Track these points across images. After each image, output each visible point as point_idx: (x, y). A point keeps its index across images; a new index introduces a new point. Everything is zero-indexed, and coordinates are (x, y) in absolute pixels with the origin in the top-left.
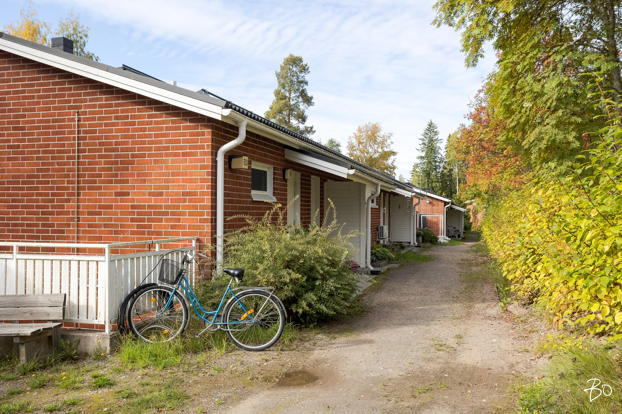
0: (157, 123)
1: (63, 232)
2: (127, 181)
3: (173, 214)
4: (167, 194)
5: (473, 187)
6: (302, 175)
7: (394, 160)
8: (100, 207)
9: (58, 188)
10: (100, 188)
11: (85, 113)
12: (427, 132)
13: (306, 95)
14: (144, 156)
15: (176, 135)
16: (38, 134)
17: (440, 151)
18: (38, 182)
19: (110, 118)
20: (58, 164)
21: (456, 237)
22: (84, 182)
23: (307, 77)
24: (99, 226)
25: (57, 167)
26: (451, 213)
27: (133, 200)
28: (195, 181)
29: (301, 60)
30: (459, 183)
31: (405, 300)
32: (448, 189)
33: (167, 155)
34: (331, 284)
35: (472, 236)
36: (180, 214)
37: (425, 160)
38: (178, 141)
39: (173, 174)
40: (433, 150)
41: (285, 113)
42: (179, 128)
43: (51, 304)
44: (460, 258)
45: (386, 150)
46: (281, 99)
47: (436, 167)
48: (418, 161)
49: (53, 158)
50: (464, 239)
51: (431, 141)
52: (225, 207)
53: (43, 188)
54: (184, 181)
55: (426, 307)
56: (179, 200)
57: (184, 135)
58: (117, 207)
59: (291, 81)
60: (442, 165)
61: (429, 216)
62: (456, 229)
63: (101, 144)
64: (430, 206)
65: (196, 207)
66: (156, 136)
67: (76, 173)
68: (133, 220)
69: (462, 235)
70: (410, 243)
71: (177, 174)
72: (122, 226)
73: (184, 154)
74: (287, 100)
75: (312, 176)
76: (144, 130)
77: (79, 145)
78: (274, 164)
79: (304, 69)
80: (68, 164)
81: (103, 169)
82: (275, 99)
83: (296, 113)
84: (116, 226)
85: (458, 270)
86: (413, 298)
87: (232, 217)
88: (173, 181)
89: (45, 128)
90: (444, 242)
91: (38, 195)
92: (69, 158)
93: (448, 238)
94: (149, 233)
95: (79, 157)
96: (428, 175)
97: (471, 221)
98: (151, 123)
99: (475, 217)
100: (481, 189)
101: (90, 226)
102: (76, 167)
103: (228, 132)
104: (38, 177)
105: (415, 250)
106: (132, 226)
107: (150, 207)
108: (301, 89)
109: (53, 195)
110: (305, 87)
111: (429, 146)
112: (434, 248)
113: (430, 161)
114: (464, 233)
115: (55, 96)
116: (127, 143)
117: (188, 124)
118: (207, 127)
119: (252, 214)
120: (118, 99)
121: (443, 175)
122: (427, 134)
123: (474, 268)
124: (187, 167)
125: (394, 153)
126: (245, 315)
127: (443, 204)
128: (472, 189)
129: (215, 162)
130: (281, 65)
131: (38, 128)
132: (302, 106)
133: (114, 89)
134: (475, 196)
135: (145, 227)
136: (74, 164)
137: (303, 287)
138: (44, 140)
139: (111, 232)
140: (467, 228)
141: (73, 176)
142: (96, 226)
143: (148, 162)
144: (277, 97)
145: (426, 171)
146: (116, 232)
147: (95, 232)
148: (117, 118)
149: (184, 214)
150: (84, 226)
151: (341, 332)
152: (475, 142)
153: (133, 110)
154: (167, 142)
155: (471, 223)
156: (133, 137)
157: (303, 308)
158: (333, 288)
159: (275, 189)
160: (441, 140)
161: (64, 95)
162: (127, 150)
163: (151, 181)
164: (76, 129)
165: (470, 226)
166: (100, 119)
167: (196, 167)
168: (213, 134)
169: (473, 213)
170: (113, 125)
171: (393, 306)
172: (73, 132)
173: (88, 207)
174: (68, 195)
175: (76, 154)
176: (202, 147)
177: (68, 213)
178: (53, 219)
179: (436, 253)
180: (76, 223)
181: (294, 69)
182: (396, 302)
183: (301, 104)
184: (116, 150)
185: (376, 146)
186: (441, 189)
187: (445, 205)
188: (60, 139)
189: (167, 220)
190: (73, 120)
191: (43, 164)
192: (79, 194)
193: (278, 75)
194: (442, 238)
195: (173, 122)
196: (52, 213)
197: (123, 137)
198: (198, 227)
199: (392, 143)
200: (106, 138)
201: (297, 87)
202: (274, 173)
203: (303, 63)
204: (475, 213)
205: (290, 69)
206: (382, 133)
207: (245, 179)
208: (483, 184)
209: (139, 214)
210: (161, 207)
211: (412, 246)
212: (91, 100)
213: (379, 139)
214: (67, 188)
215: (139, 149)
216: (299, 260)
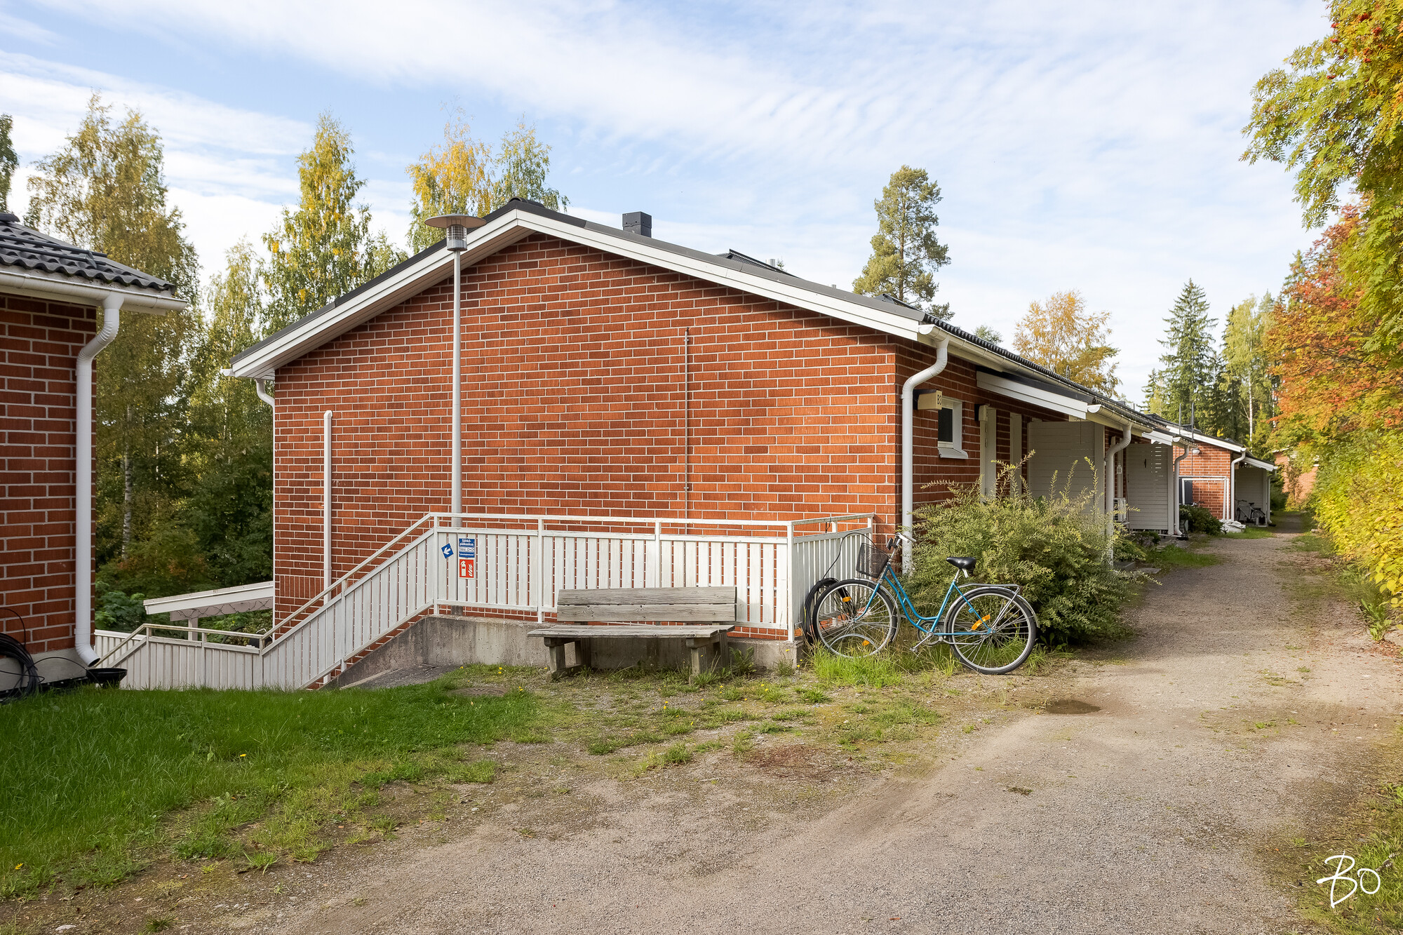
0: (808, 344)
1: (666, 505)
2: (763, 431)
3: (835, 479)
4: (826, 450)
5: (1294, 421)
6: (998, 413)
7: (1114, 367)
8: (722, 469)
9: (658, 442)
10: (722, 441)
11: (698, 331)
12: (1183, 305)
13: (934, 243)
14: (789, 393)
15: (840, 362)
16: (628, 363)
17: (1211, 344)
18: (628, 433)
19: (737, 338)
20: (658, 406)
21: (1254, 523)
22: (698, 432)
23: (937, 209)
24: (721, 497)
25: (656, 410)
26: (1245, 475)
27: (773, 459)
28: (871, 430)
29: (924, 176)
30: (1254, 412)
31: (1193, 621)
32: (1230, 424)
33: (825, 392)
34: (1092, 584)
35: (1290, 520)
36: (846, 479)
37: (1177, 364)
38: (844, 371)
39: (835, 420)
40: (1196, 341)
41: (893, 280)
42: (844, 352)
43: (715, 600)
44: (1276, 560)
45: (1095, 345)
46: (886, 254)
47: (1203, 378)
48: (1163, 366)
49: (650, 398)
50: (1273, 527)
51: (1191, 322)
52: (915, 469)
53: (635, 442)
54: (852, 430)
55: (1234, 633)
56: (846, 459)
57: (853, 361)
58: (748, 469)
59: (905, 219)
60: (1214, 373)
61: (1198, 481)
62: (1256, 506)
63: (722, 376)
64: (1200, 461)
65: (871, 469)
66: (808, 363)
67: (686, 419)
68: (772, 488)
69: (1268, 519)
70: (1166, 532)
71: (842, 420)
72: (756, 497)
73: (852, 391)
74: (898, 255)
75: (1012, 414)
76: (790, 354)
77: (689, 377)
78: (964, 397)
79: (932, 194)
80: (674, 406)
81: (727, 413)
82: (873, 254)
83: (915, 280)
84: (747, 497)
85: (1276, 579)
86: (1205, 618)
87: (929, 484)
88: (835, 430)
89: (637, 353)
90: (1231, 532)
91: (628, 451)
92: (674, 397)
93: (1239, 525)
94: (798, 508)
95: (689, 396)
96: (1185, 394)
97: (1285, 489)
98: (800, 344)
99: (1295, 484)
100: (1311, 426)
101: (706, 497)
102: (686, 410)
103: (920, 357)
104: (627, 425)
105: (1179, 544)
106: (773, 497)
107: (799, 469)
108: (924, 233)
109: (650, 451)
110: (933, 228)
111: (1187, 335)
112: (1216, 542)
113: (1190, 366)
114: (1271, 514)
115: (653, 307)
116: (764, 374)
117: (858, 345)
118: (889, 349)
119: (959, 479)
120: (749, 309)
121: (1217, 393)
122: (1182, 309)
123: (1309, 578)
124: (858, 410)
125: (1110, 352)
126: (978, 624)
127: (1228, 456)
128: (1292, 425)
129: (899, 401)
130: (885, 188)
131: (629, 353)
132: (927, 266)
133: (743, 295)
134: (1299, 438)
135: (791, 498)
136: (682, 406)
137: (1048, 588)
138: (637, 371)
139: (739, 506)
140: (1278, 504)
141: (681, 424)
142: (716, 497)
143: (796, 403)
144: (878, 250)
145: (1181, 386)
146: (747, 507)
147: (714, 506)
148: (747, 337)
149: (853, 479)
150: (698, 497)
151: (1109, 658)
152: (1308, 342)
153: (773, 326)
154: (825, 372)
155: (1286, 495)
156: (773, 365)
157: (1051, 619)
158: (1094, 590)
159: (964, 437)
160: (1213, 320)
161: (666, 305)
162: (764, 384)
163: (800, 430)
164: (686, 355)
165: (1284, 501)
166: (721, 339)
167: (871, 410)
168: (898, 360)
169: (1289, 473)
170: (741, 347)
171: (1175, 629)
172: (681, 360)
173: (703, 469)
174: (673, 451)
175: (686, 392)
176: (881, 379)
177: (673, 478)
178: (651, 487)
179: (1223, 552)
180: (686, 492)
181: (911, 194)
182: (1178, 624)
183: (925, 262)
184: (747, 385)
185: (1075, 339)
186: (1214, 422)
187: (1232, 459)
188: (660, 370)
189: (825, 489)
190: (681, 341)
191: (635, 407)
192: (689, 451)
193: (879, 207)
194: (1230, 524)
195: (834, 342)
196: (649, 478)
197: (756, 365)
198: (876, 499)
199: (1109, 331)
200: (731, 366)
201: (916, 230)
202: (963, 412)
203: (929, 182)
204: (1295, 473)
205: (902, 195)
206: (1087, 313)
207: (932, 424)
208: (1318, 416)
209: (782, 479)
210: (816, 469)
211: (1171, 538)
212: (707, 312)
213: (1080, 324)
214: (672, 442)
215: (782, 383)
216: (1043, 547)
